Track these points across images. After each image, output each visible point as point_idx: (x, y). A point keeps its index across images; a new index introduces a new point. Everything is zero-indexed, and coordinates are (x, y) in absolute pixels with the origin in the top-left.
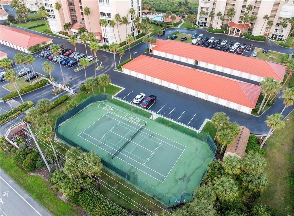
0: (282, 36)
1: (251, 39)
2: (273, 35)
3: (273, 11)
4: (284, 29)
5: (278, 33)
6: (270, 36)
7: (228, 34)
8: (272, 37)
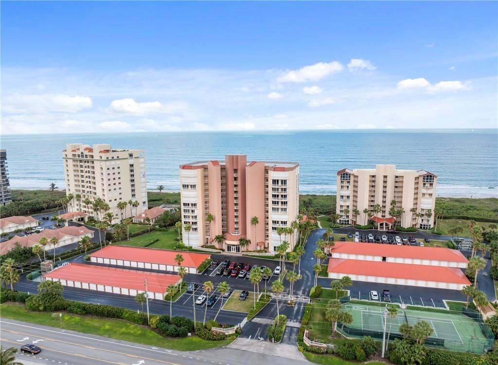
0: (430, 225)
1: (404, 231)
2: (421, 225)
3: (414, 204)
4: (429, 219)
5: (425, 222)
6: (418, 226)
7: (377, 229)
8: (421, 227)
